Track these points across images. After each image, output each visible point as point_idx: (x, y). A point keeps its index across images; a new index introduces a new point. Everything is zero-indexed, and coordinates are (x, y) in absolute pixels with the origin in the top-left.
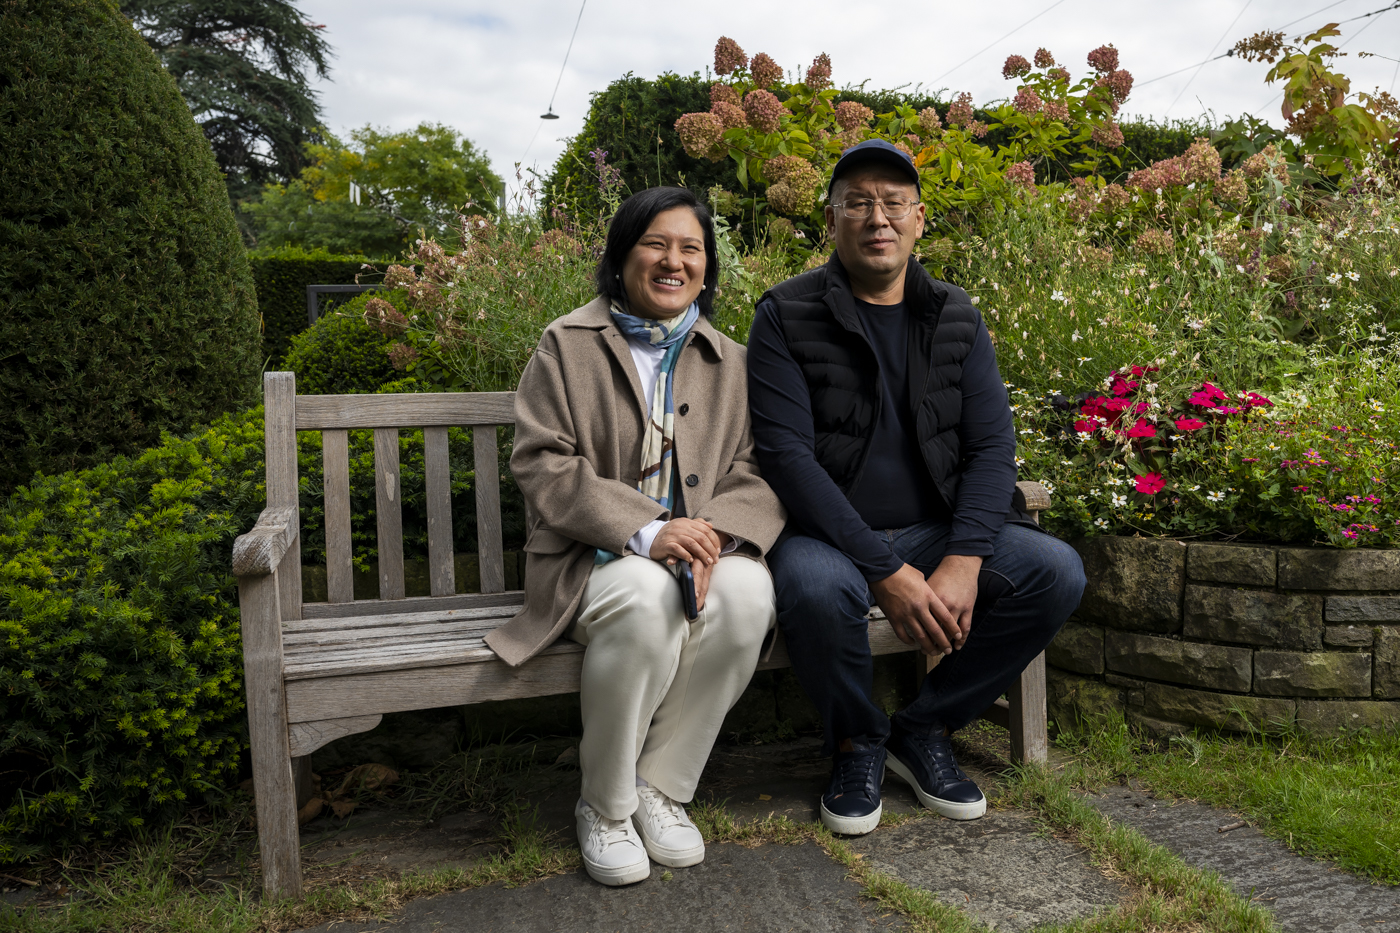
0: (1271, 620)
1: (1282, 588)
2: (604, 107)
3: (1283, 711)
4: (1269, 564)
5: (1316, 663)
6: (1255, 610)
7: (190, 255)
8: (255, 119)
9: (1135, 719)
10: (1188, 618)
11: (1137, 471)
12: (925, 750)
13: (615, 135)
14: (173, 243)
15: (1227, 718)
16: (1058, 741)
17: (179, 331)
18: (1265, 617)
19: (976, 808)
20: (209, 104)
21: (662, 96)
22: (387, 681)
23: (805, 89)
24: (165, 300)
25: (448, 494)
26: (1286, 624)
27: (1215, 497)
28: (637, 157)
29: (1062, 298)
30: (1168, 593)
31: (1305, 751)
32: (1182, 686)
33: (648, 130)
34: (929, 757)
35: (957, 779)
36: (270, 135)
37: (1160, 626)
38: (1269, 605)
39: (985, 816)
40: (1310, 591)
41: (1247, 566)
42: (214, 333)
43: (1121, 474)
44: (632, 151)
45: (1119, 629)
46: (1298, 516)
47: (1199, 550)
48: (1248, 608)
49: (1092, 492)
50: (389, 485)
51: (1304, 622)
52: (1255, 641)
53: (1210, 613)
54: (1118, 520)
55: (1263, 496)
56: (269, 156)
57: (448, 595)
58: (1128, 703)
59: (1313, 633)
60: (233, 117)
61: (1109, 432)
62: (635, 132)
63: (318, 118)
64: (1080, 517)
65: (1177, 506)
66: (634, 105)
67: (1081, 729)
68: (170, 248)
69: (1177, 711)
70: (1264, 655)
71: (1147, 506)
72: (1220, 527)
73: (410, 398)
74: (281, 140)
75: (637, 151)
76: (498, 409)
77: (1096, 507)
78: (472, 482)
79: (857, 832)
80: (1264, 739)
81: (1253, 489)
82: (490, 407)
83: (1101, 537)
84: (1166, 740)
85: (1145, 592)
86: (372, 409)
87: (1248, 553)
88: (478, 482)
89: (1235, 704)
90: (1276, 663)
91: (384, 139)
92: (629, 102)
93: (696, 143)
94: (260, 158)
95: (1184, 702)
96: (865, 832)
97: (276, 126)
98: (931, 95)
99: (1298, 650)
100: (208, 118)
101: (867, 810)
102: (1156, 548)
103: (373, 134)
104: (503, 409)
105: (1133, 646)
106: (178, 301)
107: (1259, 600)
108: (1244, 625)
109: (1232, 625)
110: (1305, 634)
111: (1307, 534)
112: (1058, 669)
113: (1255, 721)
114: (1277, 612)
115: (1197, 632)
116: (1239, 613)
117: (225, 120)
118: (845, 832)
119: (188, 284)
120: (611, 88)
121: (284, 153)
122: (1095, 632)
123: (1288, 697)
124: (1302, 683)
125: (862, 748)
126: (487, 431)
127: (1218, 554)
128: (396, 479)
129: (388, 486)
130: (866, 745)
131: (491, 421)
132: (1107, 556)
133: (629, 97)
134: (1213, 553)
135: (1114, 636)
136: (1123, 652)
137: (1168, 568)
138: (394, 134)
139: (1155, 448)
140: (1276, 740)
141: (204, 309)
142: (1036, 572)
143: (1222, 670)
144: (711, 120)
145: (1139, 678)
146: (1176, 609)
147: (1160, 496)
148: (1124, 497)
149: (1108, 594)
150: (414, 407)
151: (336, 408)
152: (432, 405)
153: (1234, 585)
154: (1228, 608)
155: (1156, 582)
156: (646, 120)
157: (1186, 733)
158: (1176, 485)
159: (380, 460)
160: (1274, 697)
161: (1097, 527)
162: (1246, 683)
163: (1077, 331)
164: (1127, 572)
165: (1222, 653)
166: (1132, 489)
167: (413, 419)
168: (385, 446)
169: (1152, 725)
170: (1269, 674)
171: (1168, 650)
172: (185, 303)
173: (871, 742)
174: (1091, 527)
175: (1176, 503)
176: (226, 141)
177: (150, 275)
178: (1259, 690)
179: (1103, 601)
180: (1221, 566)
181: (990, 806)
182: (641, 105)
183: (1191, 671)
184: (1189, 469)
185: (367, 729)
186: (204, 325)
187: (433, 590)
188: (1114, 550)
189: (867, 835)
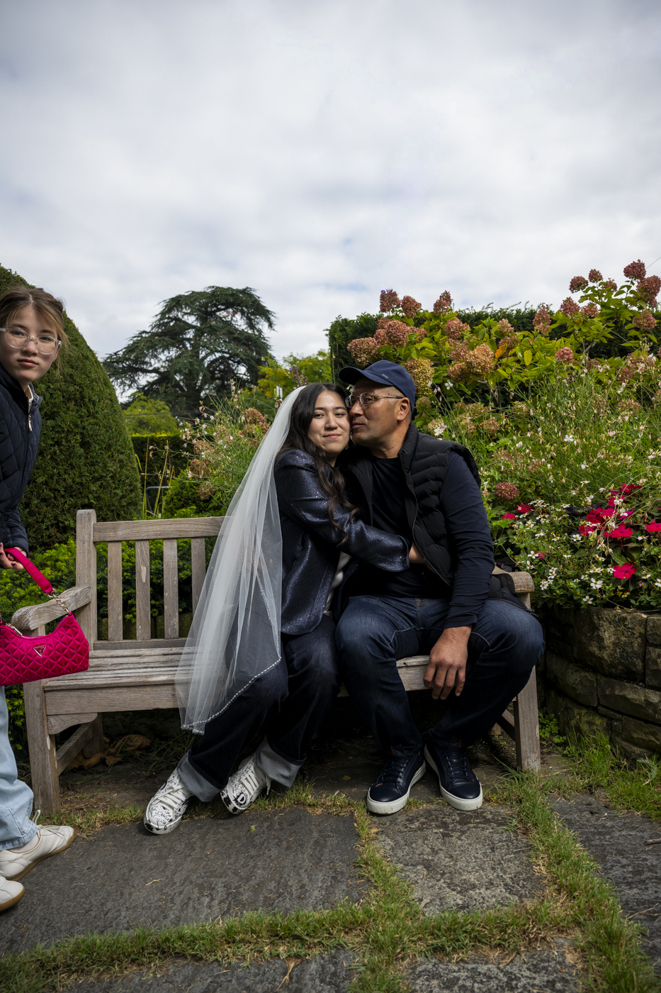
7: (88, 442)
8: (237, 355)
9: (616, 743)
10: (648, 672)
12: (445, 757)
14: (78, 437)
17: (81, 484)
19: (474, 803)
20: (214, 350)
22: (100, 694)
23: (435, 315)
24: (72, 467)
25: (176, 578)
30: (633, 652)
32: (645, 721)
34: (447, 762)
35: (466, 779)
36: (245, 363)
37: (631, 676)
39: (480, 808)
42: (101, 483)
43: (604, 565)
45: (605, 675)
47: (654, 621)
49: (583, 577)
50: (143, 574)
54: (599, 598)
56: (245, 374)
57: (173, 638)
58: (612, 730)
60: (227, 356)
63: (269, 351)
64: (574, 595)
65: (644, 588)
68: (76, 440)
69: (643, 740)
71: (620, 588)
73: (155, 522)
74: (250, 365)
76: (205, 527)
79: (384, 812)
82: (201, 527)
83: (591, 610)
84: (635, 760)
85: (618, 650)
86: (134, 529)
88: (194, 572)
93: (360, 357)
94: (241, 376)
95: (647, 733)
96: (390, 812)
97: (248, 358)
100: (214, 357)
101: (395, 797)
102: (625, 619)
103: (295, 358)
104: (209, 527)
105: (613, 689)
106: (80, 468)
115: (654, 682)
117: (222, 357)
118: (375, 811)
119: (87, 458)
121: (252, 372)
122: (590, 676)
125: (399, 754)
126: (200, 540)
128: (147, 569)
130: (402, 752)
131: (201, 535)
132: (594, 623)
135: (602, 679)
136: (608, 692)
137: (633, 634)
138: (305, 357)
139: (630, 545)
141: (96, 471)
142: (502, 636)
144: (370, 341)
145: (618, 712)
146: (640, 665)
147: (632, 580)
149: (597, 652)
150: (158, 528)
151: (115, 529)
155: (625, 644)
157: (650, 757)
158: (644, 572)
159: (139, 559)
161: (585, 602)
164: (606, 635)
166: (609, 575)
167: (156, 535)
168: (141, 551)
169: (625, 748)
171: (636, 694)
172: (84, 469)
173: (405, 749)
174: (582, 603)
175: (643, 585)
176: (224, 368)
177: (64, 455)
179: (592, 654)
181: (486, 800)
183: (651, 711)
185: (89, 721)
186: (95, 480)
187: (166, 635)
188: (599, 619)
189: (392, 814)
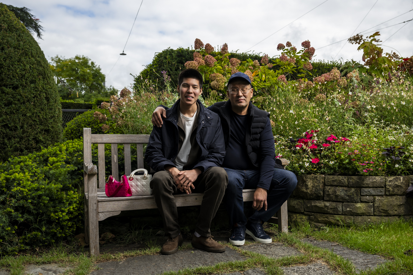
0: (346, 195)
1: (349, 186)
3: (350, 219)
4: (346, 180)
5: (358, 206)
6: (342, 192)
7: (48, 98)
9: (312, 223)
10: (325, 195)
11: (312, 157)
13: (165, 66)
14: (44, 94)
15: (335, 221)
16: (291, 230)
17: (45, 119)
18: (345, 194)
19: (269, 241)
21: (179, 54)
22: (122, 203)
23: (221, 54)
24: (42, 110)
25: (130, 161)
26: (350, 196)
27: (332, 163)
28: (171, 72)
29: (292, 112)
30: (320, 189)
31: (356, 229)
32: (324, 213)
33: (175, 64)
34: (257, 228)
35: (264, 234)
37: (318, 198)
38: (346, 191)
40: (357, 187)
41: (340, 181)
42: (54, 120)
43: (308, 158)
45: (307, 199)
46: (353, 168)
47: (328, 177)
48: (341, 192)
49: (300, 163)
51: (355, 195)
52: (342, 201)
53: (331, 193)
54: (307, 170)
55: (344, 162)
58: (310, 219)
59: (358, 198)
61: (304, 147)
62: (171, 65)
64: (297, 169)
65: (323, 166)
66: (171, 57)
67: (298, 227)
68: (44, 96)
69: (323, 220)
70: (345, 204)
71: (315, 166)
72: (333, 171)
75: (171, 70)
76: (144, 139)
77: (301, 167)
78: (136, 158)
79: (239, 245)
80: (345, 227)
81: (342, 160)
83: (303, 175)
84: (320, 228)
85: (314, 189)
86: (111, 138)
87: (341, 177)
88: (138, 158)
89: (337, 217)
90: (348, 206)
91: (63, 61)
92: (169, 56)
95: (324, 218)
96: (241, 245)
98: (257, 54)
99: (354, 203)
101: (241, 240)
102: (317, 177)
103: (59, 59)
105: (311, 204)
106: (46, 110)
107: (343, 190)
108: (339, 196)
109: (337, 196)
110: (355, 198)
111: (355, 172)
112: (291, 211)
113: (343, 222)
114: (348, 193)
115: (328, 199)
116: (338, 193)
118: (236, 244)
119: (48, 106)
120: (163, 52)
122: (301, 201)
123: (351, 215)
124: (355, 211)
125: (240, 225)
126: (141, 144)
127: (333, 178)
128: (117, 156)
129: (115, 158)
131: (142, 142)
132: (304, 180)
133: (169, 55)
134: (331, 177)
135: (306, 201)
136: (309, 206)
137: (320, 182)
138: (67, 59)
139: (317, 152)
140: (349, 227)
142: (285, 179)
143: (334, 208)
144: (195, 63)
145: (313, 212)
146: (322, 193)
147: (318, 164)
148: (308, 164)
149: (305, 190)
150: (121, 138)
151: (102, 138)
152: (126, 138)
153: (337, 186)
154: (335, 192)
155: (317, 186)
156: (174, 61)
157: (325, 226)
158: (322, 161)
159: (113, 152)
160: (348, 215)
161: (301, 172)
162: (340, 212)
163: (297, 121)
164: (309, 183)
165: (334, 204)
166: (311, 162)
167: (121, 141)
168: (115, 148)
169: (316, 225)
170: (346, 209)
171: (320, 204)
173: (242, 224)
174: (300, 172)
175: (322, 165)
177: (39, 103)
178: (344, 214)
179: (303, 192)
180: (333, 181)
182: (173, 57)
183: (326, 209)
184: (326, 157)
186: (52, 117)
188: (306, 178)
189: (242, 246)
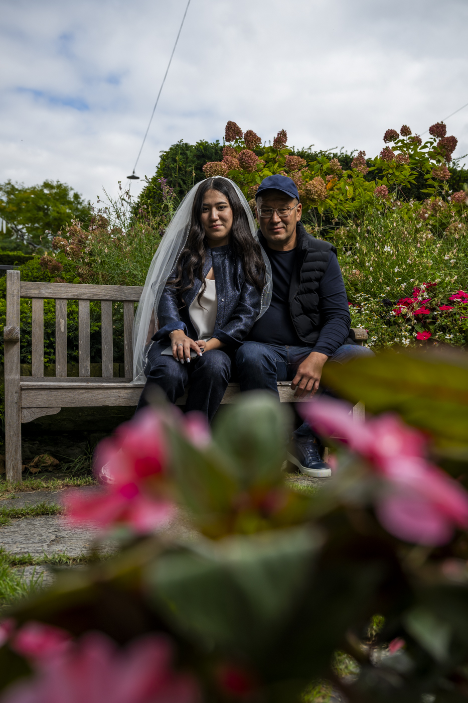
2: (167, 159)
11: (418, 330)
12: (305, 448)
13: (173, 174)
19: (325, 472)
21: (198, 153)
25: (89, 331)
28: (184, 186)
29: (389, 250)
33: (190, 171)
34: (306, 451)
35: (318, 461)
43: (411, 331)
44: (182, 183)
49: (395, 340)
57: (87, 377)
62: (183, 172)
66: (183, 158)
75: (185, 183)
76: (113, 293)
78: (100, 327)
82: (110, 292)
86: (55, 289)
88: (103, 326)
92: (180, 156)
104: (116, 293)
120: (171, 149)
126: (107, 302)
128: (65, 323)
129: (61, 325)
131: (110, 298)
133: (181, 154)
139: (428, 320)
144: (222, 165)
150: (74, 290)
151: (37, 288)
152: (83, 290)
156: (190, 166)
159: (58, 313)
163: (397, 267)
166: (414, 338)
167: (74, 295)
168: (61, 307)
182: (187, 158)
185: (54, 413)
187: (80, 374)
